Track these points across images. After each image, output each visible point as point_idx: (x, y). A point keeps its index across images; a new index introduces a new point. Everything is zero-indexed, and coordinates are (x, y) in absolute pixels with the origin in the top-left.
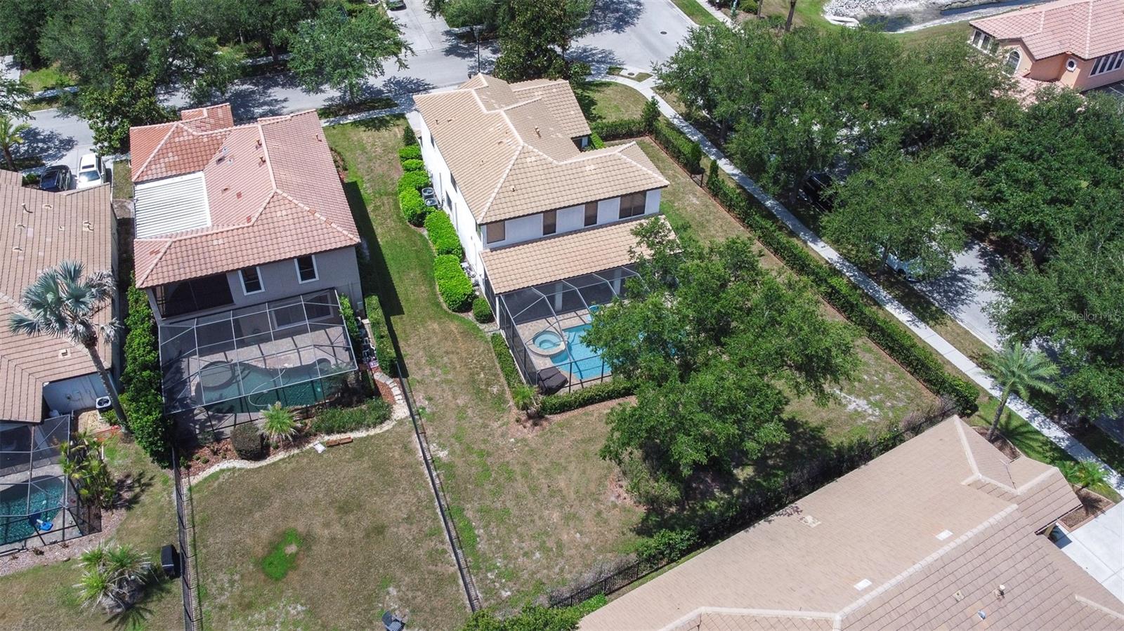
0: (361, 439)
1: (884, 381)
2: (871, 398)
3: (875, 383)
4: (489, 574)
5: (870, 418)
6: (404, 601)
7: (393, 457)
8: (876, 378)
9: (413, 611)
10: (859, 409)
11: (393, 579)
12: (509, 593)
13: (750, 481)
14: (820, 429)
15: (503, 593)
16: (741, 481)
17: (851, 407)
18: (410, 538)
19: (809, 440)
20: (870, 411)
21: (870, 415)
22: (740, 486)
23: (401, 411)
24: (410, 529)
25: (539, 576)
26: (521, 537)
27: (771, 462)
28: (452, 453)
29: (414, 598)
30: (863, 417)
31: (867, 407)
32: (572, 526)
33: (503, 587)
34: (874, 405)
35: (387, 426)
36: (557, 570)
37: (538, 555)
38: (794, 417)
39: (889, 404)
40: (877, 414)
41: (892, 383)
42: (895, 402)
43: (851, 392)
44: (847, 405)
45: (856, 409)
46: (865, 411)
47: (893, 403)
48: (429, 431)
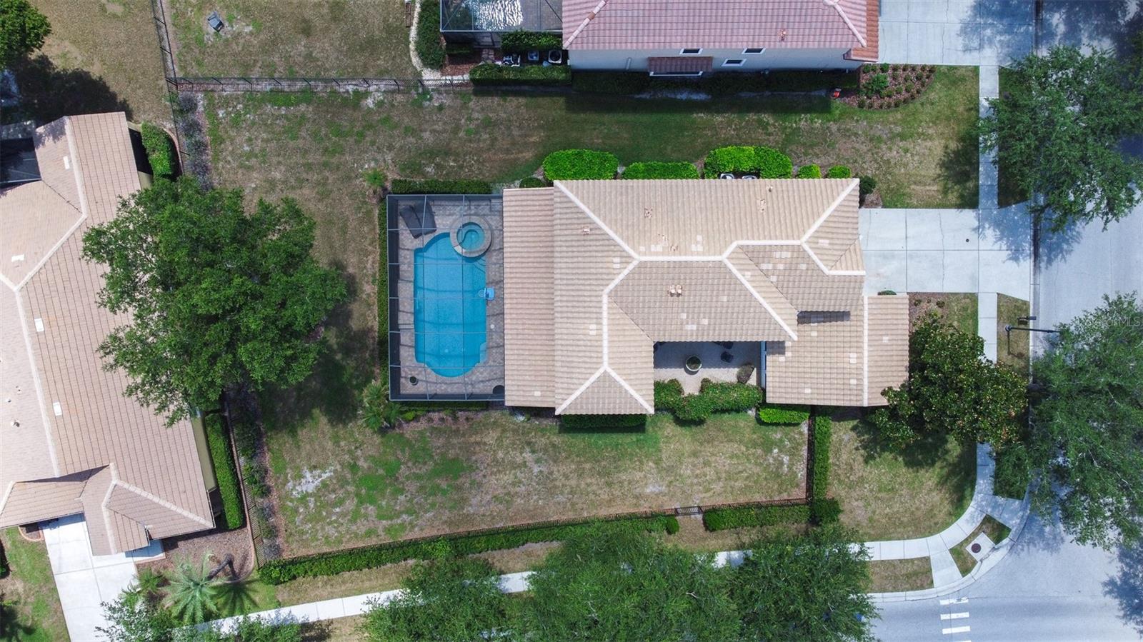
0: (408, 36)
1: (329, 524)
2: (312, 499)
3: (330, 514)
4: (241, 106)
5: (290, 485)
6: (237, 36)
7: (379, 59)
8: (334, 518)
9: (227, 40)
10: (303, 481)
11: (259, 31)
12: (221, 115)
14: (293, 432)
15: (223, 112)
17: (308, 475)
18: (292, 54)
19: (285, 418)
20: (298, 488)
21: (295, 486)
23: (431, 77)
24: (300, 55)
25: (228, 143)
26: (267, 141)
28: (369, 111)
29: (237, 45)
30: (294, 478)
31: (304, 489)
32: (264, 184)
33: (228, 113)
34: (304, 498)
35: (415, 60)
36: (229, 158)
37: (247, 149)
38: (312, 419)
39: (301, 510)
40: (294, 493)
41: (323, 529)
42: (301, 517)
43: (324, 484)
44: (311, 472)
45: (304, 477)
46: (300, 484)
47: (300, 514)
48: (399, 97)
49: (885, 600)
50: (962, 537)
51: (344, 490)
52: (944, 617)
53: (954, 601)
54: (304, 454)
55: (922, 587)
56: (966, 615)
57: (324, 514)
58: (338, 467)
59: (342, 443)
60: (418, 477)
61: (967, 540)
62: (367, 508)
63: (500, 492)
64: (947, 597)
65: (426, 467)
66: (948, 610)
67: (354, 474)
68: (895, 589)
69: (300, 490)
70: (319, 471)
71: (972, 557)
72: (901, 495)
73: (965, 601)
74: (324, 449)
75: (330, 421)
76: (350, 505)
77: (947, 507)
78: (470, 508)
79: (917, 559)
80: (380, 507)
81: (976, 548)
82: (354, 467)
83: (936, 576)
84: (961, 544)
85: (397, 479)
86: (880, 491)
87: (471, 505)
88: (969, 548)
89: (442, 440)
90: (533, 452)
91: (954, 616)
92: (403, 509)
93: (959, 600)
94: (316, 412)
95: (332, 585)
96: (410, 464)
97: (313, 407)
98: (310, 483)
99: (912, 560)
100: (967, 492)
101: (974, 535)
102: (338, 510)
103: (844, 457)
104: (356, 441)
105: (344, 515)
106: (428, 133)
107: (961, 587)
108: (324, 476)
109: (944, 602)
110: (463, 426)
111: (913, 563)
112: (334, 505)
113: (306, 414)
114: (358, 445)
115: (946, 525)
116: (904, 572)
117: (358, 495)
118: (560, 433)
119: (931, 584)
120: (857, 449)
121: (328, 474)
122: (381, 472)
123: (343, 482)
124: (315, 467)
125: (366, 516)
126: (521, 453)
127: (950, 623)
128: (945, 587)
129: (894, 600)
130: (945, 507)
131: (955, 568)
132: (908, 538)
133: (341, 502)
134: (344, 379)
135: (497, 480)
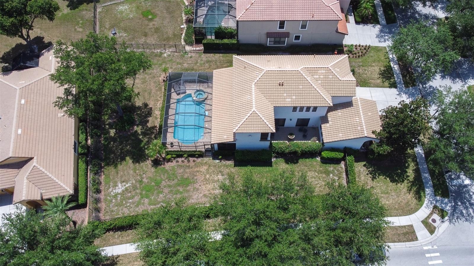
0: (181, 37)
1: (126, 207)
2: (120, 196)
3: (127, 203)
5: (111, 189)
6: (121, 37)
8: (128, 205)
10: (117, 188)
13: (109, 133)
14: (116, 166)
16: (110, 130)
17: (120, 185)
19: (114, 161)
20: (114, 191)
21: (113, 190)
22: (109, 129)
23: (188, 48)
24: (142, 42)
27: (112, 143)
28: (165, 58)
30: (113, 187)
31: (117, 191)
34: (116, 196)
35: (183, 43)
38: (125, 161)
39: (114, 201)
40: (112, 193)
41: (122, 210)
42: (113, 204)
43: (126, 189)
44: (121, 184)
45: (118, 186)
46: (115, 189)
47: (113, 202)
48: (176, 54)
49: (396, 247)
50: (426, 216)
51: (135, 192)
52: (427, 255)
53: (430, 247)
54: (119, 175)
55: (412, 240)
56: (438, 254)
57: (124, 202)
58: (134, 182)
59: (137, 172)
60: (169, 186)
61: (429, 217)
62: (144, 200)
63: (207, 193)
64: (426, 245)
65: (174, 182)
66: (429, 251)
67: (140, 185)
68: (400, 241)
69: (115, 192)
70: (125, 183)
71: (433, 225)
72: (392, 196)
73: (435, 247)
74: (128, 173)
75: (133, 162)
76: (137, 199)
77: (415, 201)
78: (192, 200)
79: (407, 226)
80: (151, 200)
81: (434, 221)
82: (141, 182)
83: (419, 234)
84: (426, 219)
85: (160, 187)
86: (382, 193)
87: (193, 199)
88: (430, 221)
89: (182, 170)
90: (223, 175)
91: (432, 255)
92: (161, 200)
93: (433, 247)
94: (128, 158)
95: (122, 237)
96: (166, 180)
97: (127, 156)
98: (120, 188)
99: (405, 226)
100: (422, 194)
101: (431, 214)
102: (131, 201)
103: (363, 178)
104: (143, 171)
105: (133, 203)
106: (186, 64)
107: (432, 240)
108: (127, 186)
109: (425, 248)
110: (192, 164)
111: (405, 228)
112: (129, 199)
113: (123, 159)
114: (144, 172)
115: (416, 210)
116: (402, 232)
117: (141, 194)
118: (234, 167)
119: (417, 239)
120: (367, 174)
121: (129, 185)
122: (153, 184)
123: (134, 188)
124: (124, 182)
125: (143, 204)
126: (217, 176)
127: (431, 259)
128: (424, 240)
129: (400, 247)
130: (414, 201)
131: (426, 230)
132: (400, 216)
133: (133, 197)
134: (142, 146)
135: (206, 187)
